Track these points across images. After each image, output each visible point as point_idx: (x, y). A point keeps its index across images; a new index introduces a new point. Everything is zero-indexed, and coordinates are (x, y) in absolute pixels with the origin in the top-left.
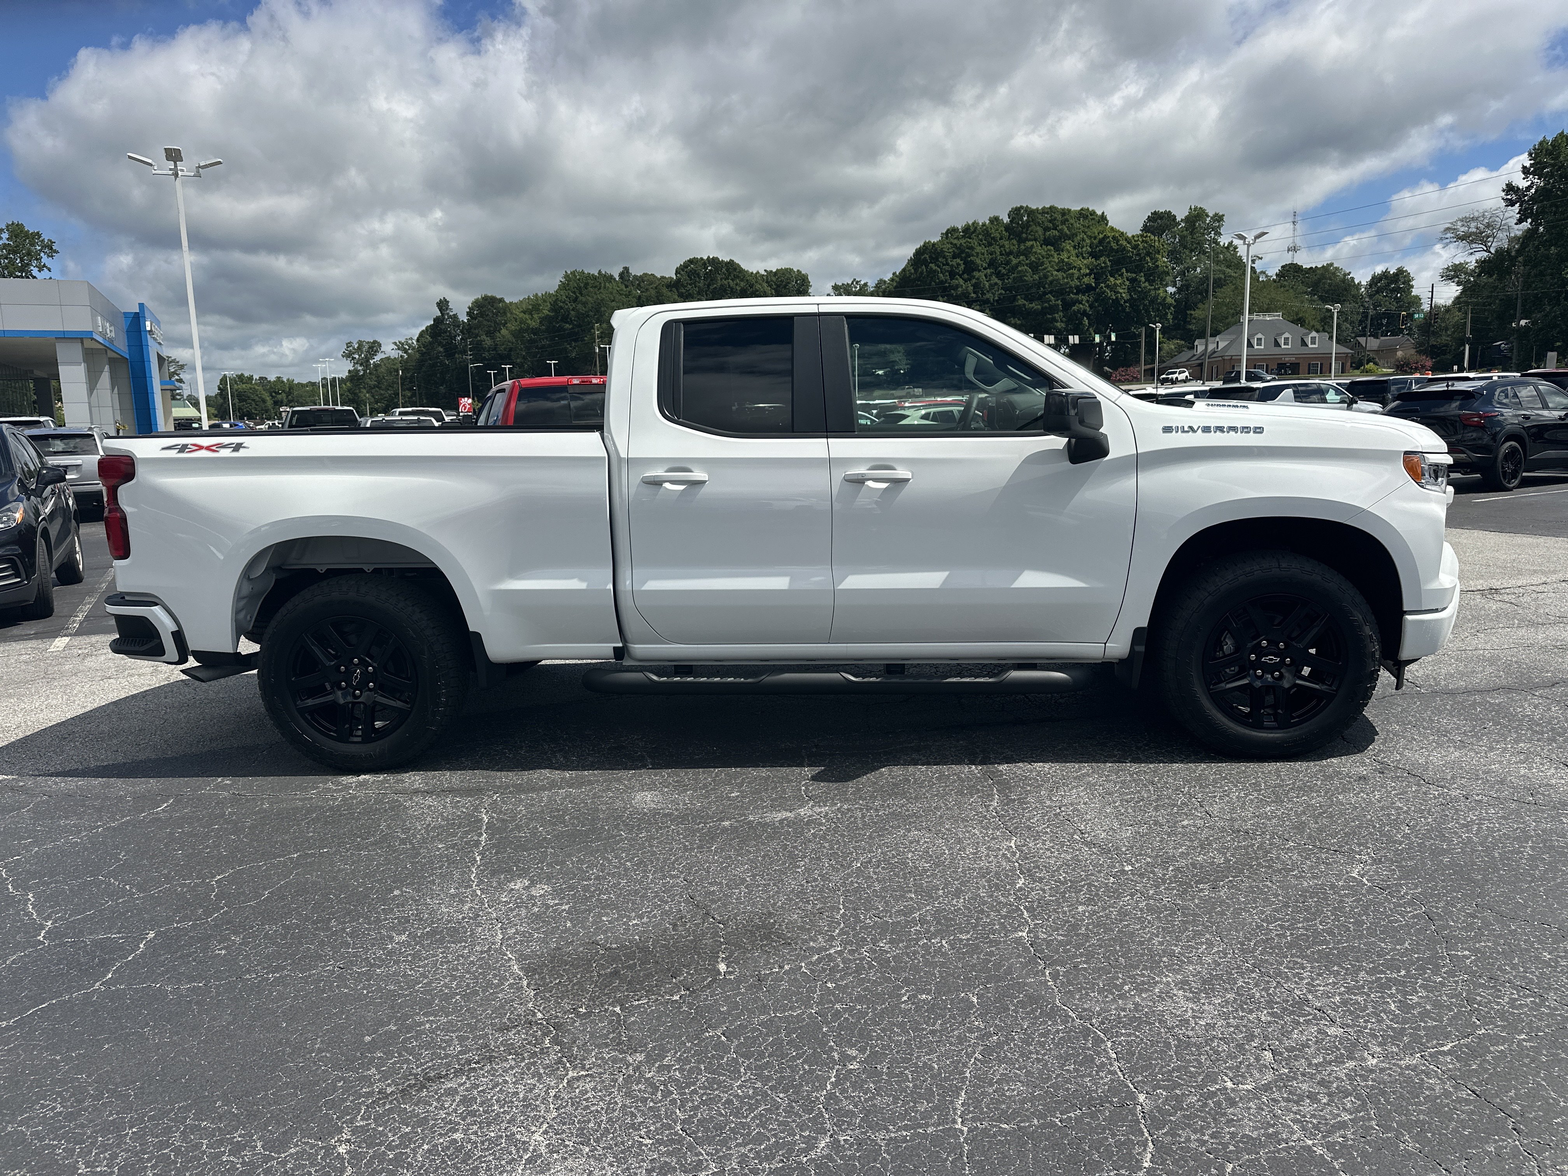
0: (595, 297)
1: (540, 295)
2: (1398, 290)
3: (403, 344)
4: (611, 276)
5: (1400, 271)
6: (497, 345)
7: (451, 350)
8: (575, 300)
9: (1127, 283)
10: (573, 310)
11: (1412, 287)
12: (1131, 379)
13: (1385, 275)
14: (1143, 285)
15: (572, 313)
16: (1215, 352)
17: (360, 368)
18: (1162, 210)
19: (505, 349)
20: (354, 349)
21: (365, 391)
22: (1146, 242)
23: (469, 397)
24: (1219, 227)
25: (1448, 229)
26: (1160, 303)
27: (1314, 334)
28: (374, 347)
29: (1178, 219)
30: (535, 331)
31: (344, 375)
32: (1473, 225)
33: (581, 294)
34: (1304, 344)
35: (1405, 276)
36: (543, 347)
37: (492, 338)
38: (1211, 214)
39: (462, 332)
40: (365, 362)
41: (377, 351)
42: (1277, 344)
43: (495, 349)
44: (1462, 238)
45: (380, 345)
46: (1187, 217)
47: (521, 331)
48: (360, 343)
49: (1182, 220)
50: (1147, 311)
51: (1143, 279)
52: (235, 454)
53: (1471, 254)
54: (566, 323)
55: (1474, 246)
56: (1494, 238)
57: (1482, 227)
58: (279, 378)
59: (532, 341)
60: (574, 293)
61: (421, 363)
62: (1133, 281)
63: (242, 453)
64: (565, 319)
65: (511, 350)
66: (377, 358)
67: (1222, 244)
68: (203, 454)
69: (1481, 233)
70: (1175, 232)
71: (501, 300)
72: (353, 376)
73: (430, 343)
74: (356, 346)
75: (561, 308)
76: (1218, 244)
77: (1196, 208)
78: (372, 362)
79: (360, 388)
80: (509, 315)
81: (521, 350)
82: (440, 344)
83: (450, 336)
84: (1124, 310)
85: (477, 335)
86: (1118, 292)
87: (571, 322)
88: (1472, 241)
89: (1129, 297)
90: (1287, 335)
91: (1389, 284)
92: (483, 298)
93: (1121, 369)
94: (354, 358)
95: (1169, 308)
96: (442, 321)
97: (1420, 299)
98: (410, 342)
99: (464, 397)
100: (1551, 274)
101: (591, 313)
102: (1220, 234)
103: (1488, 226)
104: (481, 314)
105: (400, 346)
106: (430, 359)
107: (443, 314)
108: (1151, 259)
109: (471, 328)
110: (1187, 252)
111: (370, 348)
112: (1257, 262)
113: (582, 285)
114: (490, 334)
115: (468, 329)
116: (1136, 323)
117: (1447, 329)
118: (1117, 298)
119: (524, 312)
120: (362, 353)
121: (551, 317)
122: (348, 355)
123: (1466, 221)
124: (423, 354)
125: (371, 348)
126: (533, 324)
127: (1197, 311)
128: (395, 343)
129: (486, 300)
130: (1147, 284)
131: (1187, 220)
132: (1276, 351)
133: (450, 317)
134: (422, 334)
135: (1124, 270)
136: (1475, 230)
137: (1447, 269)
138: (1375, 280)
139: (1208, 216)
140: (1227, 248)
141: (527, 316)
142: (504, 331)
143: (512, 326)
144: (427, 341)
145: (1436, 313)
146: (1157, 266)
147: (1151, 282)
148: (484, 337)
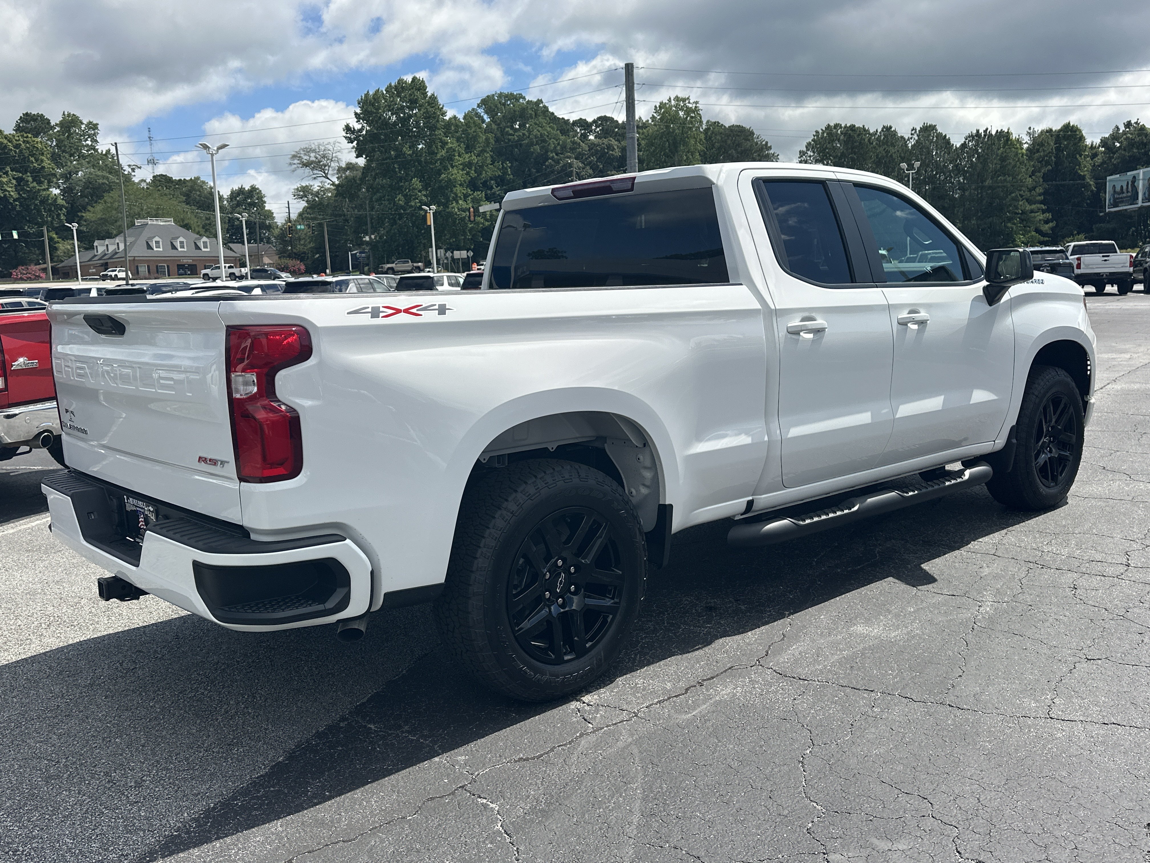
2: (253, 204)
5: (253, 189)
9: (14, 182)
11: (265, 202)
12: (33, 277)
13: (241, 191)
14: (31, 185)
16: (116, 253)
18: (34, 112)
22: (28, 142)
24: (94, 134)
25: (294, 157)
26: (51, 204)
27: (205, 239)
29: (53, 123)
32: (312, 155)
34: (198, 248)
35: (258, 193)
38: (85, 122)
42: (174, 247)
44: (306, 165)
46: (61, 122)
49: (57, 125)
50: (39, 211)
51: (30, 179)
52: (442, 319)
53: (315, 178)
55: (315, 172)
56: (329, 167)
57: (319, 157)
62: (19, 180)
63: (448, 317)
67: (100, 151)
68: (403, 318)
69: (320, 162)
70: (51, 135)
76: (96, 150)
77: (69, 115)
84: (14, 208)
86: (6, 190)
88: (313, 168)
89: (18, 196)
90: (181, 239)
91: (245, 199)
93: (20, 268)
95: (61, 210)
97: (273, 213)
100: (388, 200)
102: (96, 141)
103: (324, 157)
108: (37, 160)
110: (67, 156)
112: (136, 170)
116: (29, 221)
117: (300, 240)
118: (5, 195)
123: (308, 151)
127: (88, 213)
130: (35, 184)
131: (61, 124)
132: (173, 253)
135: (8, 169)
136: (314, 159)
137: (297, 189)
138: (235, 195)
139: (82, 123)
140: (106, 155)
145: (290, 227)
146: (43, 167)
147: (40, 183)
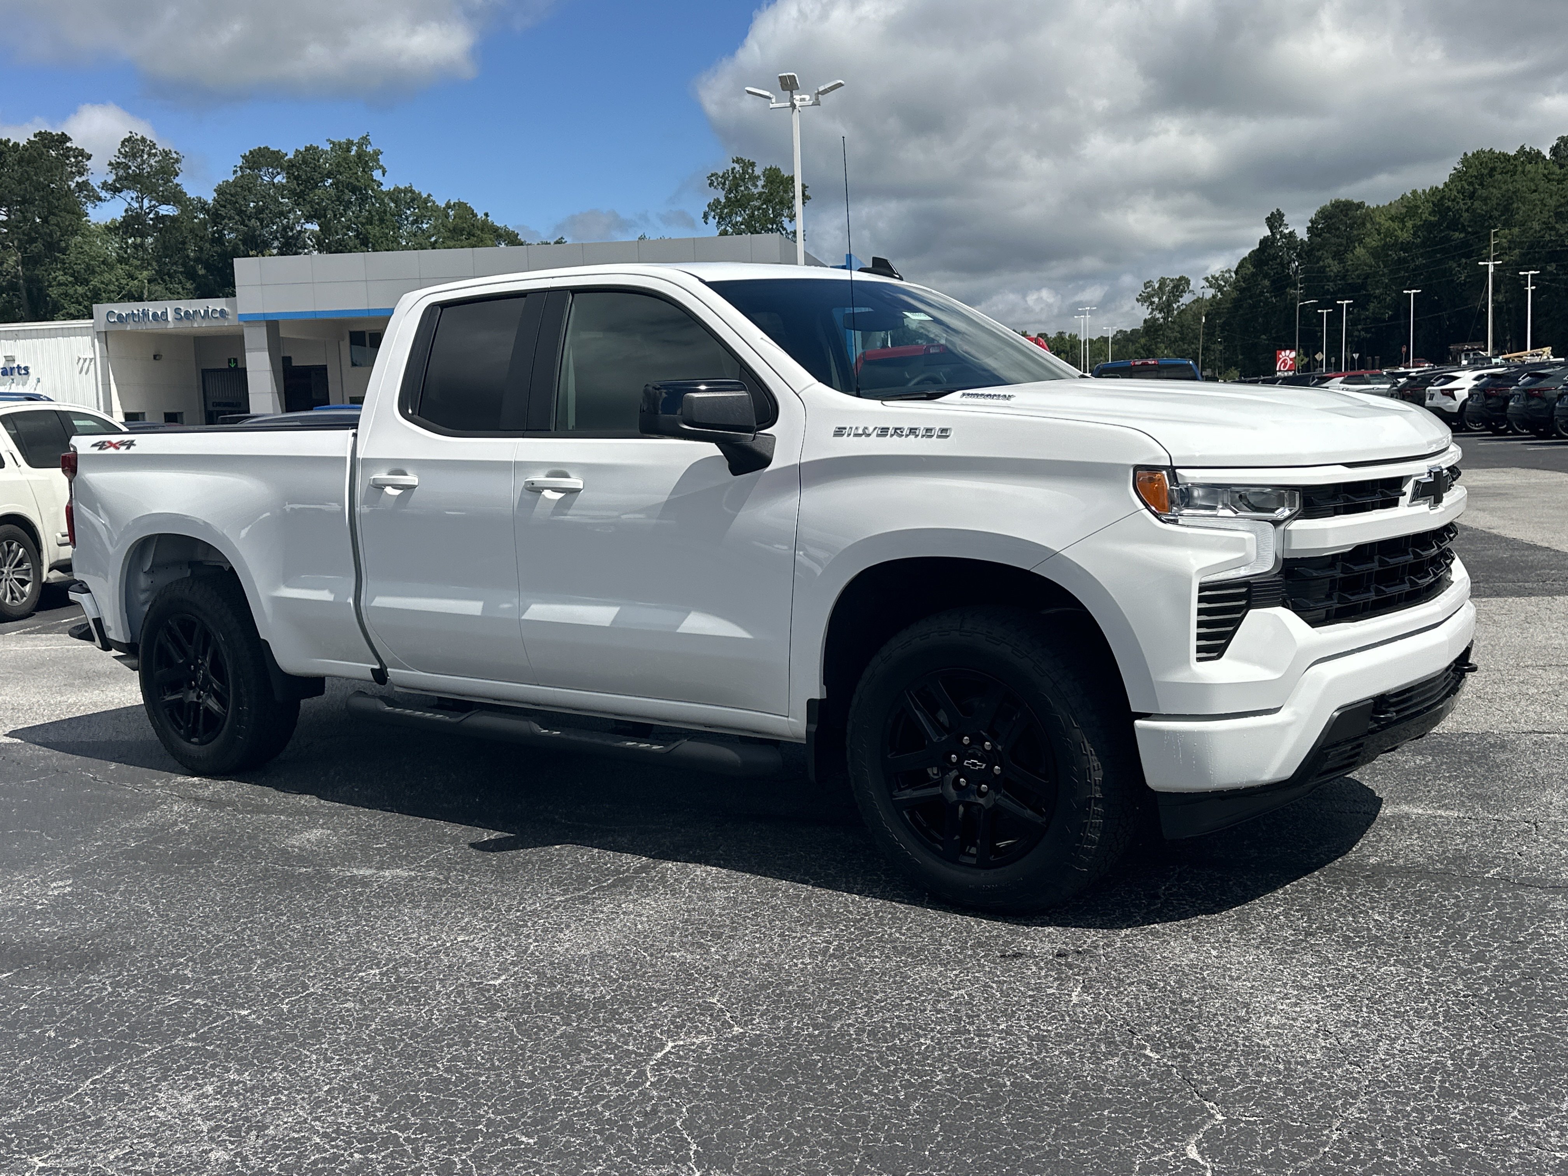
0: (1504, 187)
1: (1420, 191)
3: (1217, 279)
4: (1539, 153)
6: (1347, 271)
7: (1281, 283)
8: (1472, 196)
10: (1467, 210)
15: (1465, 215)
17: (1159, 316)
19: (1358, 277)
20: (1154, 290)
21: (1162, 346)
23: (1292, 349)
28: (1181, 285)
30: (1405, 247)
31: (1139, 325)
33: (1481, 184)
36: (1417, 268)
37: (1342, 261)
39: (1299, 256)
40: (1166, 308)
41: (1184, 291)
43: (1344, 278)
45: (1188, 282)
47: (1386, 247)
48: (1163, 282)
54: (1454, 231)
58: (1061, 333)
59: (1401, 261)
60: (1471, 184)
61: (1237, 303)
63: (133, 450)
64: (1455, 224)
65: (1367, 276)
66: (1186, 299)
68: (111, 451)
71: (1360, 205)
72: (1151, 327)
73: (1253, 275)
74: (1157, 286)
75: (1449, 208)
78: (1175, 306)
79: (1156, 343)
80: (1369, 226)
81: (1383, 275)
82: (1266, 276)
83: (1281, 264)
85: (1320, 259)
87: (1463, 229)
92: (1332, 205)
94: (1152, 303)
96: (1273, 243)
98: (1227, 275)
99: (1285, 350)
101: (1496, 213)
104: (1329, 228)
105: (1213, 282)
106: (1251, 297)
107: (1273, 234)
109: (1313, 249)
111: (1174, 287)
113: (1486, 172)
114: (1338, 256)
115: (1307, 252)
119: (1392, 219)
120: (1163, 294)
121: (1431, 223)
122: (1145, 299)
124: (1242, 290)
125: (1176, 287)
126: (1405, 236)
128: (1207, 279)
129: (1338, 207)
133: (1283, 236)
134: (1241, 265)
141: (1396, 225)
142: (1359, 251)
143: (1373, 241)
144: (1248, 272)
148: (1330, 261)
